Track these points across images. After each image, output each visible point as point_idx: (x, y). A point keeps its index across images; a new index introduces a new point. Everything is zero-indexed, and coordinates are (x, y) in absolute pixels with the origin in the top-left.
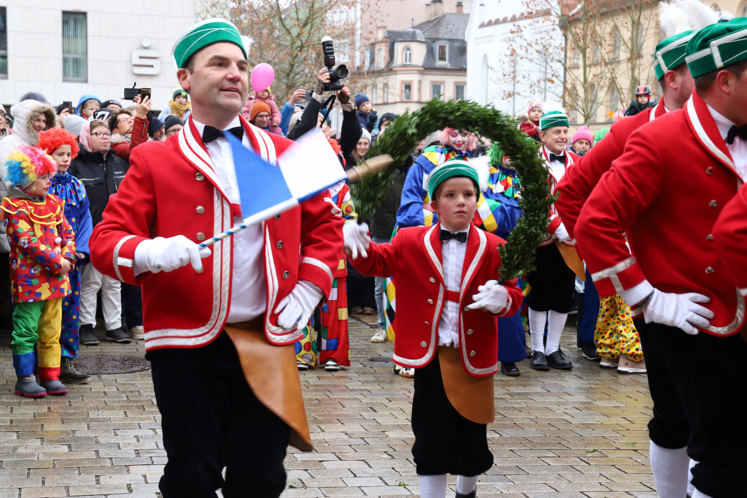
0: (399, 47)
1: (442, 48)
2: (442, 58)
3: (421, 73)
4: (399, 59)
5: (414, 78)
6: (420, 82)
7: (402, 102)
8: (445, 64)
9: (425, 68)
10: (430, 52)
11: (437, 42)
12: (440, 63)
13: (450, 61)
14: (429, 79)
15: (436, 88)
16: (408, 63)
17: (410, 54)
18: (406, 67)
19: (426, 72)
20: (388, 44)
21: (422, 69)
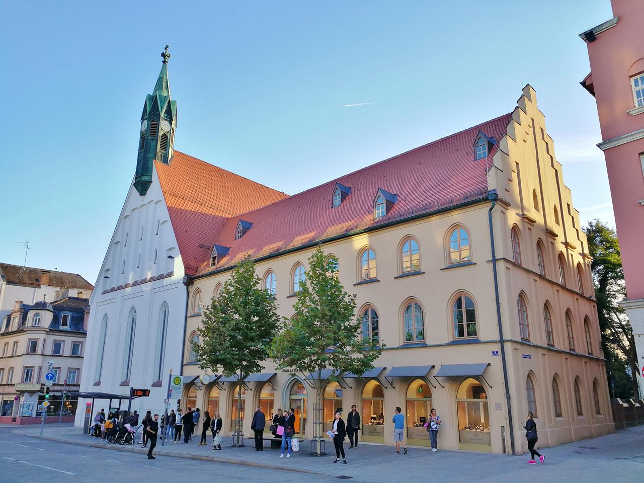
0: (31, 314)
1: (65, 317)
2: (65, 324)
3: (47, 333)
4: (29, 323)
5: (41, 337)
6: (44, 340)
7: (28, 354)
8: (67, 328)
9: (50, 330)
10: (56, 320)
11: (62, 312)
12: (62, 328)
13: (70, 327)
14: (52, 338)
15: (57, 346)
16: (37, 325)
17: (39, 319)
18: (36, 328)
19: (51, 333)
20: (22, 314)
21: (48, 330)
